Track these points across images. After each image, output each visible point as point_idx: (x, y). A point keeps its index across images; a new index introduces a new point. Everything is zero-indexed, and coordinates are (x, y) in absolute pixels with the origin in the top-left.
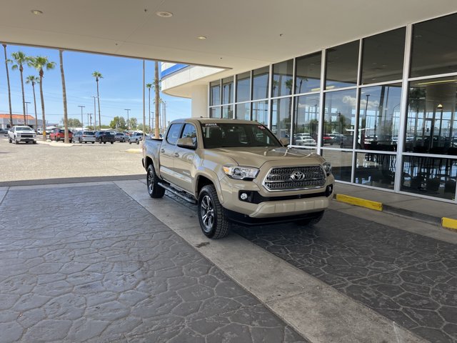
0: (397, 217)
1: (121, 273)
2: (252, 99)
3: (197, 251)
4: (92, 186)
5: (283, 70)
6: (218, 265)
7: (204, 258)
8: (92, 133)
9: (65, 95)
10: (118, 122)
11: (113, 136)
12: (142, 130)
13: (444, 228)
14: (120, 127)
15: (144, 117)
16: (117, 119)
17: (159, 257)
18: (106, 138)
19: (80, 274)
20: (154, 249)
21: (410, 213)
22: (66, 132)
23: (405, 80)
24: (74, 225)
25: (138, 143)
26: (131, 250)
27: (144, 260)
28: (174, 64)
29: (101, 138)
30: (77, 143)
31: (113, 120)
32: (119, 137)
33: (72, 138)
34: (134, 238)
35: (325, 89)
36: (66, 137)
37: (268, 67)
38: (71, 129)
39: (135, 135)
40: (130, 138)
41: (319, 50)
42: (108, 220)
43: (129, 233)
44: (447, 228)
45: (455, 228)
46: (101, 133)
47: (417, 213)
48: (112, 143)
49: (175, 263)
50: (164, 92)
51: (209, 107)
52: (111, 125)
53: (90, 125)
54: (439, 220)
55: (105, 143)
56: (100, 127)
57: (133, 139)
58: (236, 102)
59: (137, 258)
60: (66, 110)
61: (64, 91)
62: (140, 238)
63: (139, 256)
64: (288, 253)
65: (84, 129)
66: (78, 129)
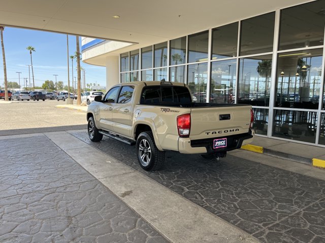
0: (276, 159)
1: (49, 233)
2: (154, 67)
3: (121, 201)
4: (25, 138)
5: (179, 45)
6: (143, 216)
7: (130, 208)
8: (27, 93)
9: (5, 64)
10: (48, 85)
11: (45, 95)
12: (67, 90)
13: (315, 167)
14: (50, 88)
15: (69, 81)
16: (47, 82)
17: (87, 210)
18: (39, 96)
19: (8, 235)
20: (81, 201)
21: (286, 155)
22: (6, 92)
23: (275, 52)
24: (6, 178)
25: (65, 100)
26: (59, 204)
27: (72, 215)
28: (94, 39)
29: (35, 96)
30: (15, 101)
31: (44, 83)
32: (49, 96)
33: (11, 97)
34: (62, 189)
35: (211, 59)
36: (6, 96)
37: (167, 42)
38: (11, 90)
39: (61, 94)
40: (58, 96)
41: (207, 29)
42: (38, 172)
43: (58, 184)
44: (317, 167)
45: (323, 166)
46: (35, 93)
47: (291, 155)
48: (44, 100)
49: (102, 217)
50: (84, 61)
51: (120, 73)
52: (43, 87)
53: (26, 86)
54: (310, 161)
55: (38, 100)
56: (34, 88)
57: (60, 97)
58: (141, 69)
59: (65, 212)
60: (6, 76)
61: (4, 61)
62: (67, 190)
63: (67, 210)
64: (202, 198)
65: (21, 90)
66: (17, 90)
